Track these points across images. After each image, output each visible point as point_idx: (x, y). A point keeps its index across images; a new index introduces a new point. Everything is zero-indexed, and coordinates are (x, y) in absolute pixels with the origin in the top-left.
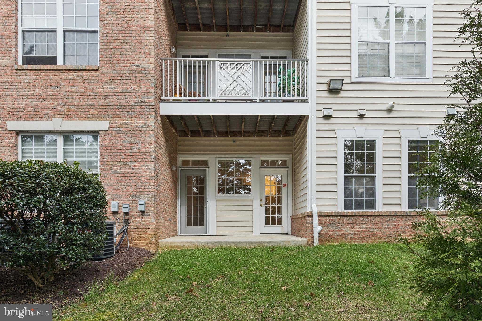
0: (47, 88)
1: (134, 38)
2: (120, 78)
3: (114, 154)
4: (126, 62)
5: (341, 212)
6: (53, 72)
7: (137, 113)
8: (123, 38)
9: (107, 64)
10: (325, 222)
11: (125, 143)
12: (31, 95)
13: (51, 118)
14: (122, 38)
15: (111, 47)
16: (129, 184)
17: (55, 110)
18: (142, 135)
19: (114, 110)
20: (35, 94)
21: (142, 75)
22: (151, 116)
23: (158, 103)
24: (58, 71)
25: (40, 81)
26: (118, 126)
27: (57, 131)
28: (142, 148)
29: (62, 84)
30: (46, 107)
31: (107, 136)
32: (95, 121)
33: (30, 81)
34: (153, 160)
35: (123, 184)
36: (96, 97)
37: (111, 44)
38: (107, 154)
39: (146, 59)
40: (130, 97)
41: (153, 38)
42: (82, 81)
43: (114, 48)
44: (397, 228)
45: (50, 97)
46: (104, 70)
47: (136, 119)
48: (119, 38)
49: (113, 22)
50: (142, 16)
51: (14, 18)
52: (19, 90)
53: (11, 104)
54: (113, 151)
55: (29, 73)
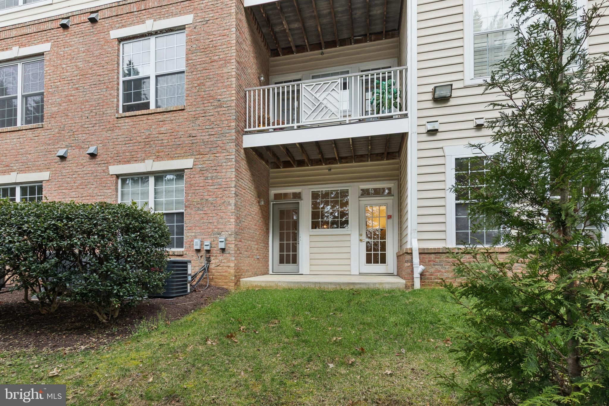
0: (141, 132)
1: (217, 72)
2: (203, 115)
3: (197, 191)
4: (209, 98)
5: (452, 249)
6: (147, 116)
7: (218, 148)
8: (207, 74)
9: (192, 103)
10: (429, 261)
11: (208, 179)
12: (128, 140)
13: (144, 160)
14: (205, 75)
15: (196, 85)
16: (211, 221)
17: (148, 152)
18: (224, 171)
19: (198, 147)
20: (132, 138)
21: (224, 109)
22: (231, 150)
23: (240, 136)
24: (150, 115)
25: (135, 126)
26: (202, 163)
27: (150, 172)
28: (224, 183)
29: (154, 127)
30: (140, 150)
31: (192, 173)
32: (181, 160)
33: (128, 127)
34: (234, 195)
35: (205, 221)
36: (182, 136)
37: (196, 82)
38: (192, 191)
39: (228, 93)
40: (213, 133)
41: (234, 70)
42: (170, 122)
43: (199, 85)
45: (143, 140)
46: (189, 108)
47: (218, 155)
48: (202, 75)
49: (198, 60)
50: (224, 50)
51: (116, 71)
52: (119, 137)
53: (113, 150)
54: (197, 188)
55: (127, 120)
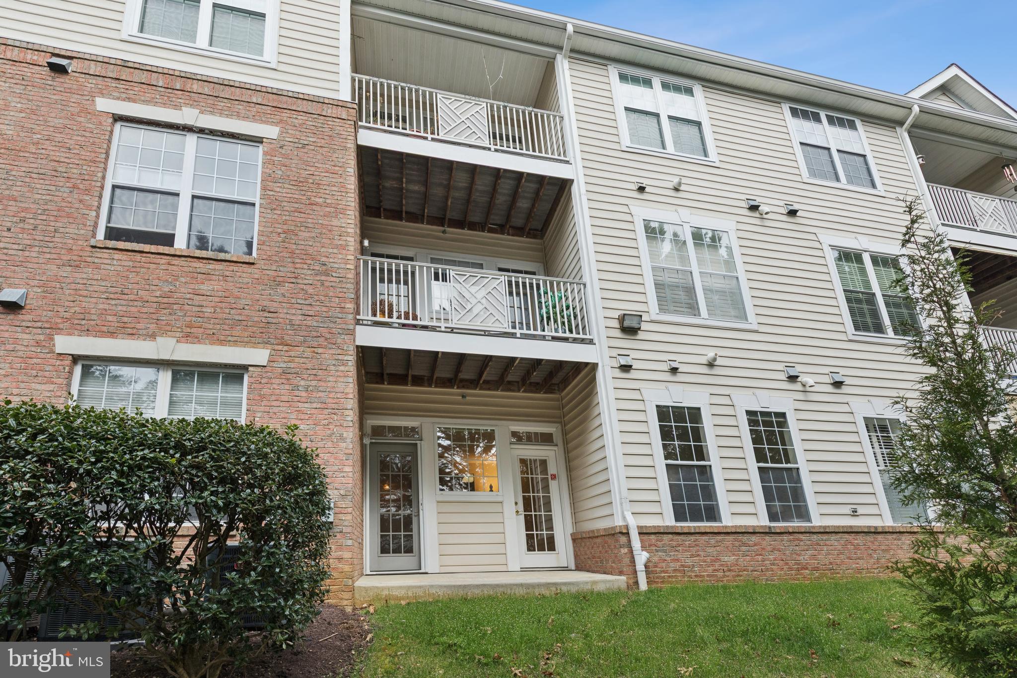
0: (151, 283)
1: (320, 221)
2: (293, 280)
3: (275, 410)
4: (304, 257)
5: (672, 527)
6: (168, 257)
7: (320, 339)
8: (302, 220)
9: (270, 256)
10: (650, 545)
11: (298, 390)
12: (116, 293)
13: (153, 337)
14: (298, 220)
15: (280, 231)
17: (163, 323)
18: (331, 379)
19: (280, 332)
20: (126, 291)
21: (332, 279)
22: (348, 347)
23: (354, 325)
24: (176, 258)
25: (138, 270)
26: (286, 359)
27: (163, 360)
28: (330, 400)
29: (183, 280)
30: (145, 317)
31: (264, 376)
32: (242, 349)
33: (119, 268)
36: (246, 307)
37: (280, 226)
38: (262, 409)
39: (340, 256)
40: (310, 313)
41: (352, 226)
42: (221, 278)
43: (284, 232)
44: (761, 555)
45: (155, 300)
46: (265, 264)
47: (320, 350)
48: (293, 218)
49: (285, 195)
50: (334, 193)
51: (102, 165)
52: (94, 283)
53: (72, 304)
54: (274, 403)
55: (117, 255)
